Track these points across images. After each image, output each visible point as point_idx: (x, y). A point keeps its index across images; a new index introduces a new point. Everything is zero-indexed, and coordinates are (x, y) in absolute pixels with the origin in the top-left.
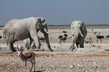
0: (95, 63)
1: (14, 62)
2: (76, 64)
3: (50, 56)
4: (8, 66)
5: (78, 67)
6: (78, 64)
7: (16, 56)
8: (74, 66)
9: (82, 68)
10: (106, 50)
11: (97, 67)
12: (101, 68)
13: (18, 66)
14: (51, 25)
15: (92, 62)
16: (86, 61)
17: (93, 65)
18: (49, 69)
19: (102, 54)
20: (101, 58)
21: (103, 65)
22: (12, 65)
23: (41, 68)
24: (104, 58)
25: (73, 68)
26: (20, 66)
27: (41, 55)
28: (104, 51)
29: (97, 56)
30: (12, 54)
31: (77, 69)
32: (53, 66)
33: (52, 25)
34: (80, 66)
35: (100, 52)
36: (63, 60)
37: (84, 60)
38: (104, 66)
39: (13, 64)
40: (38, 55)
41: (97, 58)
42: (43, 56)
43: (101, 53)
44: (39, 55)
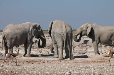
0: (92, 70)
1: (8, 68)
3: (46, 63)
4: (2, 72)
6: (75, 71)
7: (10, 63)
8: (71, 73)
10: (105, 56)
11: (95, 74)
13: (12, 73)
15: (90, 68)
16: (84, 68)
17: (91, 72)
19: (100, 60)
20: (99, 64)
22: (6, 71)
24: (102, 64)
26: (14, 72)
27: (36, 61)
28: (102, 57)
29: (95, 62)
32: (49, 73)
34: (76, 73)
35: (98, 58)
36: (59, 66)
37: (81, 66)
38: (102, 73)
40: (33, 61)
41: (95, 64)
42: (38, 62)
44: (35, 61)
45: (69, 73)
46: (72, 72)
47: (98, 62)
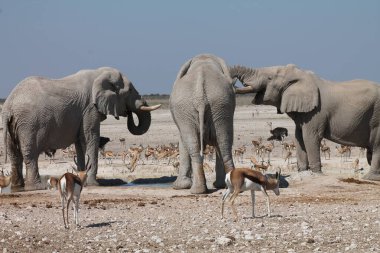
0: (304, 226)
1: (22, 226)
2: (241, 232)
3: (148, 206)
4: (3, 241)
5: (247, 244)
6: (246, 232)
7: (30, 207)
8: (233, 238)
9: (261, 244)
10: (345, 181)
11: (313, 242)
12: (325, 244)
13: (36, 241)
14: (152, 95)
15: (295, 221)
17: (299, 235)
18: (145, 250)
19: (330, 195)
20: (326, 207)
21: (333, 234)
22: (17, 237)
23: (117, 248)
24: (336, 207)
25: (230, 244)
26: (44, 240)
27: (116, 201)
28: (336, 184)
29: (311, 200)
30: (17, 200)
31: (241, 248)
32: (159, 240)
33: (158, 95)
34: (252, 238)
35: (322, 186)
38: (338, 238)
39: (18, 233)
40: (105, 201)
41: (311, 208)
42: (124, 204)
43: (327, 189)
44: (112, 201)
45: (228, 240)
46: (237, 237)
47: (321, 200)
